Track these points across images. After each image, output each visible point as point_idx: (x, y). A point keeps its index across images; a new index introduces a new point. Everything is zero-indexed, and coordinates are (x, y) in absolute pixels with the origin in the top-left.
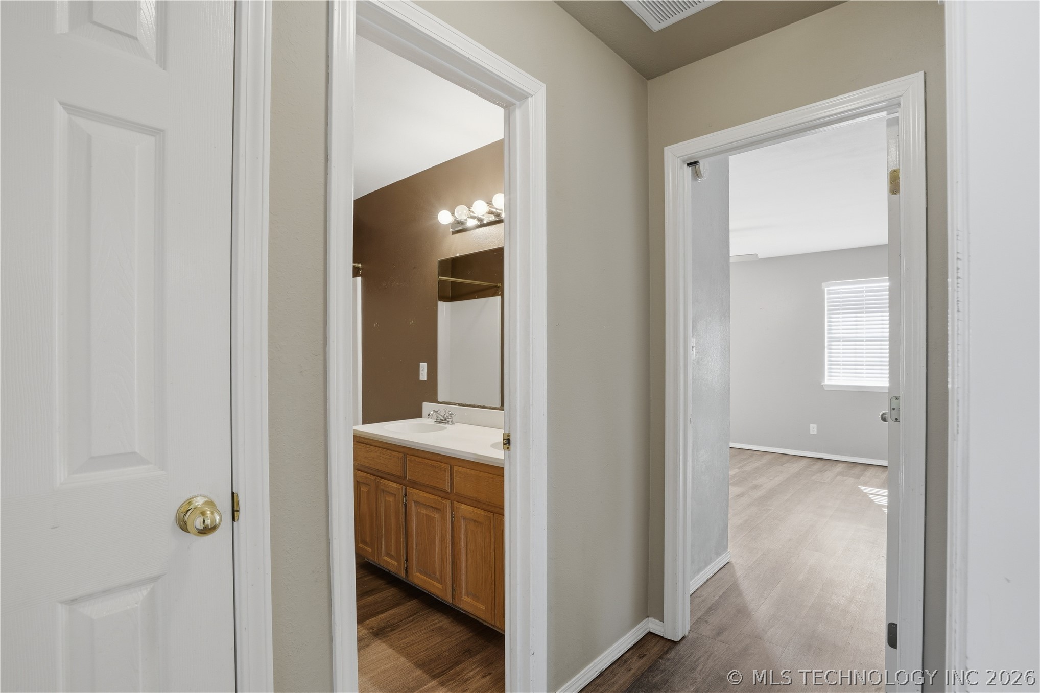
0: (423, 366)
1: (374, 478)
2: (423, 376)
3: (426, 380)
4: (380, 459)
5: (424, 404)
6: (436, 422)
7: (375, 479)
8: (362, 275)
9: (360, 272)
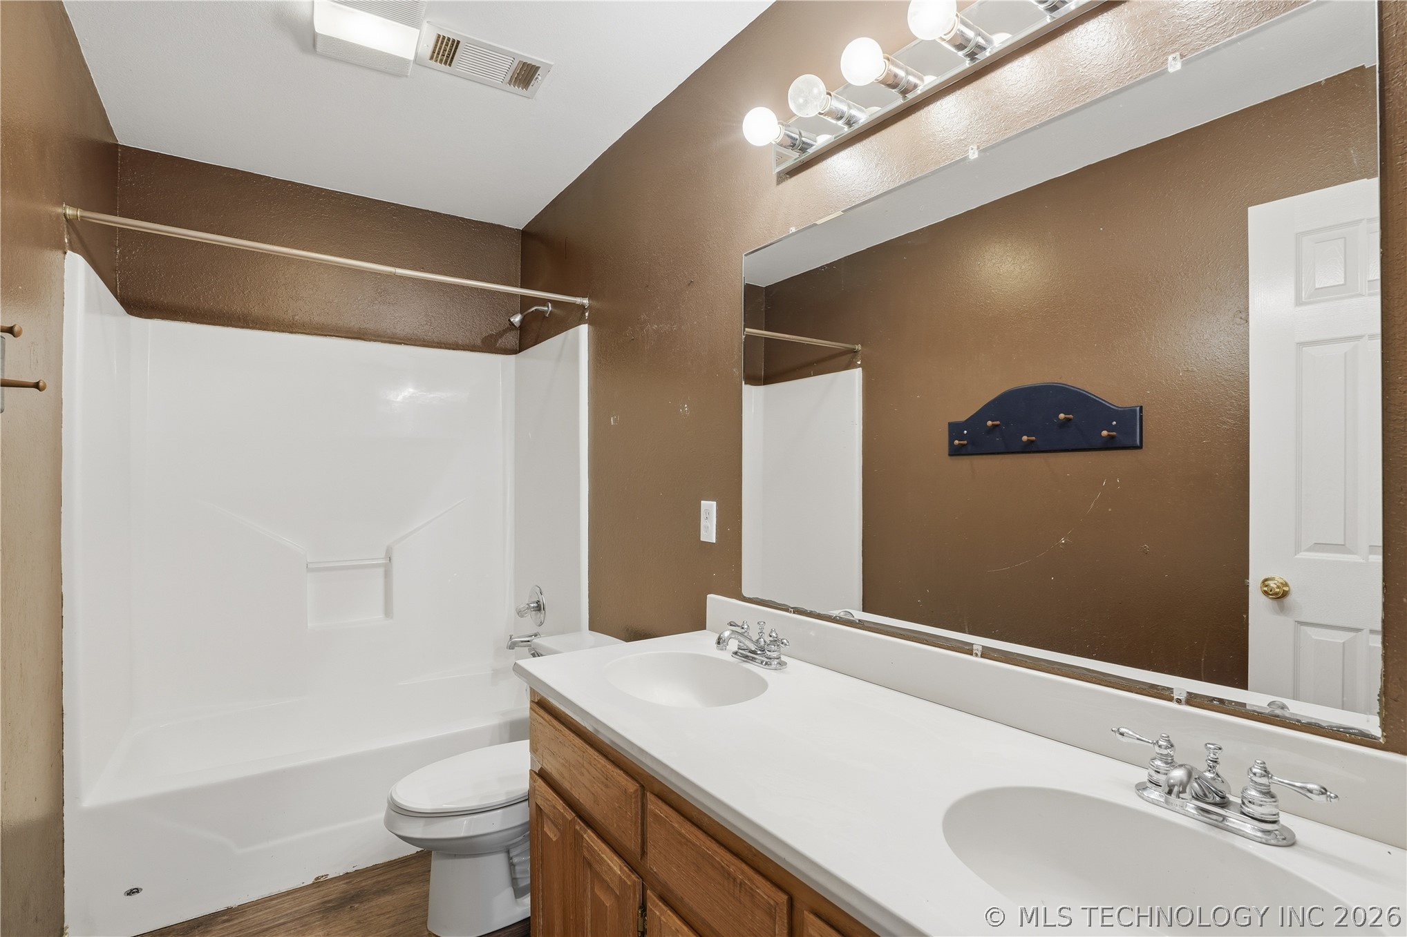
0: (709, 509)
1: (570, 815)
2: (709, 532)
3: (714, 540)
4: (582, 774)
5: (711, 597)
6: (736, 653)
7: (572, 822)
8: (591, 322)
9: (587, 314)
